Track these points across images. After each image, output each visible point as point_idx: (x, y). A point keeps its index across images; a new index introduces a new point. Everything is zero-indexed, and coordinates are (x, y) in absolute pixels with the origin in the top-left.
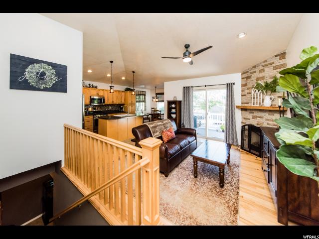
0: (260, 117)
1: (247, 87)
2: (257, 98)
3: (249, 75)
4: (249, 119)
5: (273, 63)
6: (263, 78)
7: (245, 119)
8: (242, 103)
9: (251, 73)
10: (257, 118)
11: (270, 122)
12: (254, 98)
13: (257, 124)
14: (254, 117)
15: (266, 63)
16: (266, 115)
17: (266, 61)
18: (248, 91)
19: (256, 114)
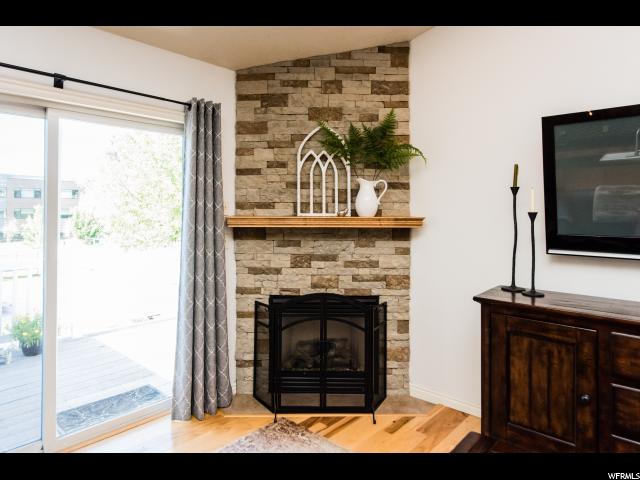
0: (325, 258)
1: (268, 137)
2: (318, 185)
3: (278, 89)
4: (278, 271)
5: (373, 71)
6: (338, 114)
7: (254, 271)
8: (239, 206)
9: (284, 83)
10: (313, 263)
11: (364, 272)
12: (305, 185)
13: (314, 286)
14: (298, 262)
15: (347, 63)
16: (349, 250)
17: (348, 55)
18: (269, 155)
19: (308, 247)
